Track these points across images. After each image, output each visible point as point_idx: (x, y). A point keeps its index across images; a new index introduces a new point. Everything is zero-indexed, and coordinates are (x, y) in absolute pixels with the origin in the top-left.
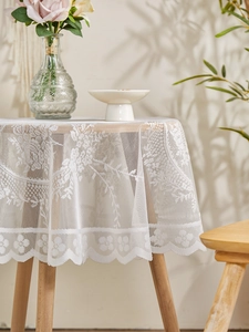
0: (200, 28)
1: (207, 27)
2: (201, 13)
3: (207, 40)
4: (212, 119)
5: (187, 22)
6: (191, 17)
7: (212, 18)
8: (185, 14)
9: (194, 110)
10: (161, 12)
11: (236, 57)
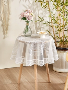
0: (36, 9)
1: (37, 9)
2: (36, 6)
3: (37, 11)
4: (38, 26)
5: (33, 8)
6: (34, 7)
7: (38, 7)
8: (33, 6)
9: (35, 25)
10: (29, 6)
11: (42, 14)
